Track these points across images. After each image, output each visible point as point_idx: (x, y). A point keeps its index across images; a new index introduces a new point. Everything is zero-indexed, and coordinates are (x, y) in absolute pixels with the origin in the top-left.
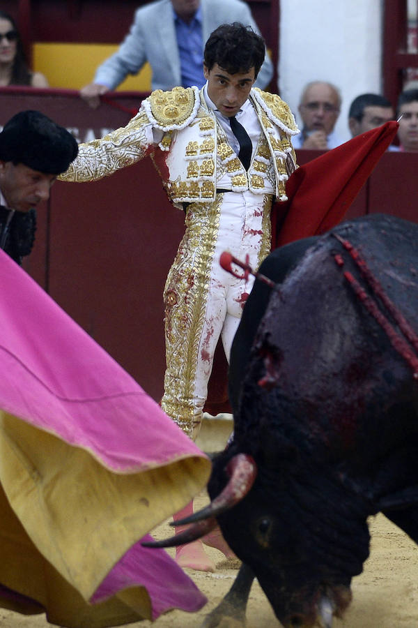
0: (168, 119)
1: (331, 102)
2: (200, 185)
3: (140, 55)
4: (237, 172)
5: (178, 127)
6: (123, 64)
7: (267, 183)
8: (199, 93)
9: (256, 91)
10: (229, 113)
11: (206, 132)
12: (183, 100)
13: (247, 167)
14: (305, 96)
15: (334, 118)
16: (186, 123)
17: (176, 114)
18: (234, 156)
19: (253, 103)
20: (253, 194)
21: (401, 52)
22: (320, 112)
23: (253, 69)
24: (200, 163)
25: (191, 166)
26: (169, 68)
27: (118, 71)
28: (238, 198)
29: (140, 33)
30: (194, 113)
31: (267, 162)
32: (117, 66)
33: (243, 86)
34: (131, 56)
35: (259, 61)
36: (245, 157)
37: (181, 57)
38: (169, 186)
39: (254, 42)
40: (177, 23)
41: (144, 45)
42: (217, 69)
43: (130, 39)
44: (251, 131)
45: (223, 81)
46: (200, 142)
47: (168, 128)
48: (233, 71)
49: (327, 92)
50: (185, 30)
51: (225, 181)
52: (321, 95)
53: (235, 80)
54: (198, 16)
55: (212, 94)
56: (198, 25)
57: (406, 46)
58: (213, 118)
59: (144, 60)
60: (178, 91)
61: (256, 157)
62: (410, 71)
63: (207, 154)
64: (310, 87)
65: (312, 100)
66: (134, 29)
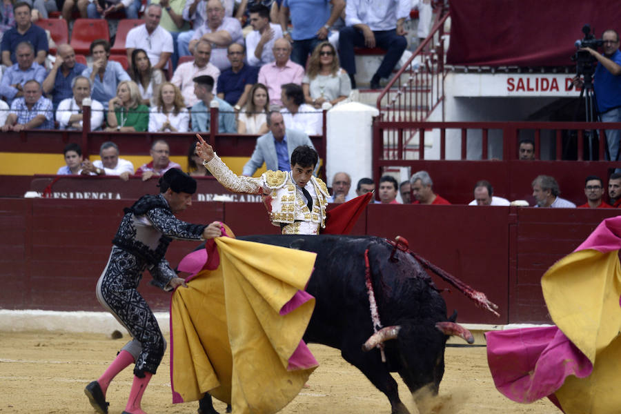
0: (272, 184)
1: (346, 181)
2: (287, 215)
3: (261, 158)
4: (307, 212)
5: (277, 188)
6: (255, 164)
7: (319, 218)
8: (288, 174)
9: (313, 178)
10: (301, 186)
11: (291, 192)
12: (281, 177)
13: (311, 211)
14: (335, 179)
15: (348, 188)
16: (280, 186)
17: (276, 182)
18: (306, 205)
19: (312, 183)
20: (314, 223)
21: (381, 159)
22: (341, 186)
23: (313, 166)
24: (288, 206)
25: (284, 206)
26: (274, 163)
27: (253, 168)
28: (307, 224)
29: (260, 148)
30: (285, 182)
31: (319, 208)
32: (252, 165)
33: (309, 173)
34: (258, 160)
35: (315, 162)
36: (310, 206)
37: (279, 158)
38: (271, 214)
39: (313, 154)
40: (276, 143)
41: (262, 153)
42: (297, 166)
43: (255, 152)
44: (312, 194)
45: (300, 171)
46: (288, 196)
47: (273, 187)
48: (304, 167)
49: (344, 177)
50: (279, 146)
51: (301, 216)
52: (341, 178)
53: (305, 170)
54: (285, 139)
55: (295, 177)
56: (285, 143)
57: (383, 157)
58: (294, 186)
59: (263, 161)
60: (279, 172)
61: (314, 206)
62: (385, 168)
63: (291, 202)
64: (337, 175)
65: (337, 180)
66: (257, 147)
